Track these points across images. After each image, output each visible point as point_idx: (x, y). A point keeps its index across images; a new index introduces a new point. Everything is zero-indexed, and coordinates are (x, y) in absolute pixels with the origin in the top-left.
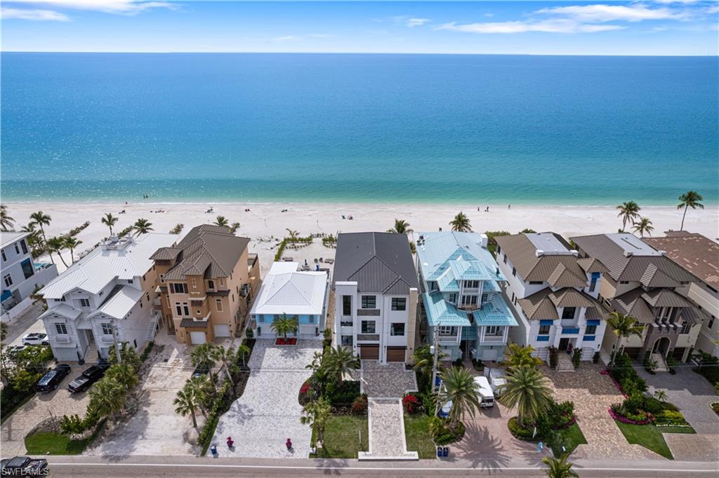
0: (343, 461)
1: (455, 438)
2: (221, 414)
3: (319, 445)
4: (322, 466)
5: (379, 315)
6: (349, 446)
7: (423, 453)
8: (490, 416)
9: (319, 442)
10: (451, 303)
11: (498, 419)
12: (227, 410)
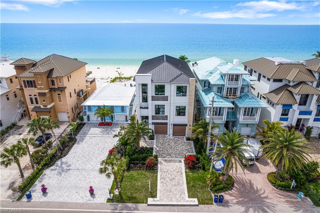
0: (134, 206)
1: (227, 187)
2: (47, 168)
3: (117, 192)
4: (116, 209)
5: (167, 100)
6: (140, 193)
7: (202, 200)
8: (252, 171)
9: (117, 190)
10: (218, 94)
11: (259, 174)
12: (52, 166)
